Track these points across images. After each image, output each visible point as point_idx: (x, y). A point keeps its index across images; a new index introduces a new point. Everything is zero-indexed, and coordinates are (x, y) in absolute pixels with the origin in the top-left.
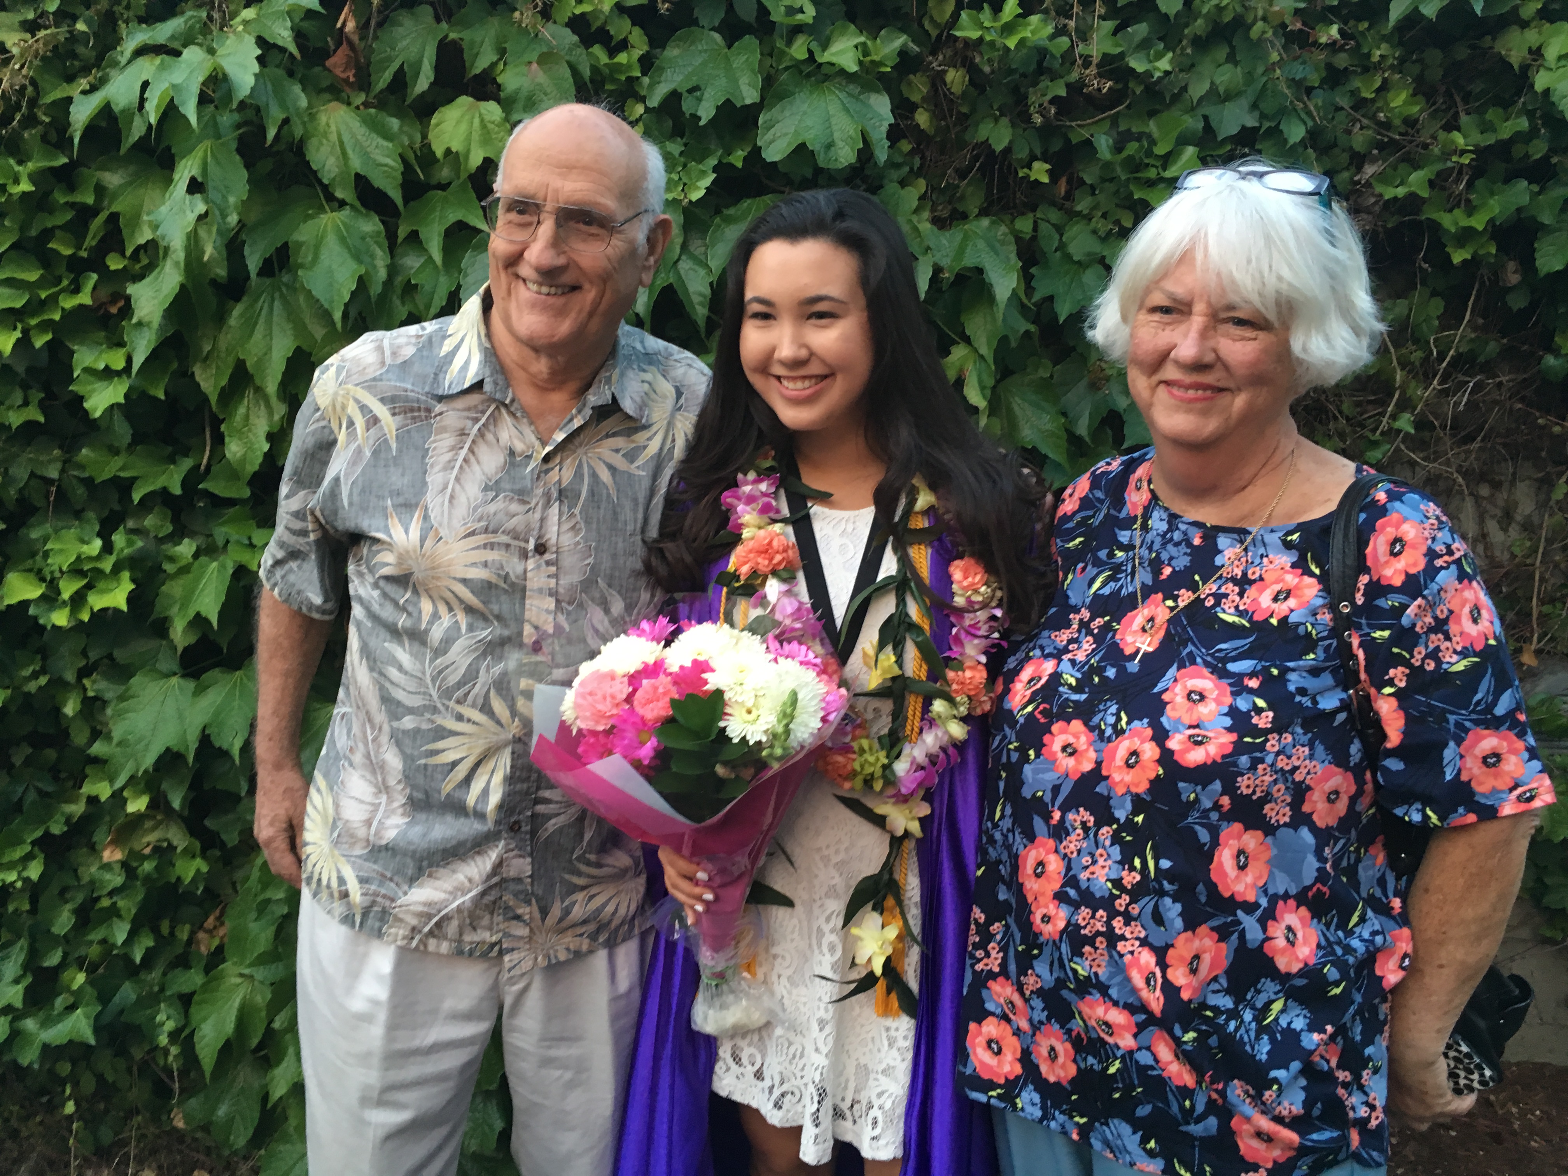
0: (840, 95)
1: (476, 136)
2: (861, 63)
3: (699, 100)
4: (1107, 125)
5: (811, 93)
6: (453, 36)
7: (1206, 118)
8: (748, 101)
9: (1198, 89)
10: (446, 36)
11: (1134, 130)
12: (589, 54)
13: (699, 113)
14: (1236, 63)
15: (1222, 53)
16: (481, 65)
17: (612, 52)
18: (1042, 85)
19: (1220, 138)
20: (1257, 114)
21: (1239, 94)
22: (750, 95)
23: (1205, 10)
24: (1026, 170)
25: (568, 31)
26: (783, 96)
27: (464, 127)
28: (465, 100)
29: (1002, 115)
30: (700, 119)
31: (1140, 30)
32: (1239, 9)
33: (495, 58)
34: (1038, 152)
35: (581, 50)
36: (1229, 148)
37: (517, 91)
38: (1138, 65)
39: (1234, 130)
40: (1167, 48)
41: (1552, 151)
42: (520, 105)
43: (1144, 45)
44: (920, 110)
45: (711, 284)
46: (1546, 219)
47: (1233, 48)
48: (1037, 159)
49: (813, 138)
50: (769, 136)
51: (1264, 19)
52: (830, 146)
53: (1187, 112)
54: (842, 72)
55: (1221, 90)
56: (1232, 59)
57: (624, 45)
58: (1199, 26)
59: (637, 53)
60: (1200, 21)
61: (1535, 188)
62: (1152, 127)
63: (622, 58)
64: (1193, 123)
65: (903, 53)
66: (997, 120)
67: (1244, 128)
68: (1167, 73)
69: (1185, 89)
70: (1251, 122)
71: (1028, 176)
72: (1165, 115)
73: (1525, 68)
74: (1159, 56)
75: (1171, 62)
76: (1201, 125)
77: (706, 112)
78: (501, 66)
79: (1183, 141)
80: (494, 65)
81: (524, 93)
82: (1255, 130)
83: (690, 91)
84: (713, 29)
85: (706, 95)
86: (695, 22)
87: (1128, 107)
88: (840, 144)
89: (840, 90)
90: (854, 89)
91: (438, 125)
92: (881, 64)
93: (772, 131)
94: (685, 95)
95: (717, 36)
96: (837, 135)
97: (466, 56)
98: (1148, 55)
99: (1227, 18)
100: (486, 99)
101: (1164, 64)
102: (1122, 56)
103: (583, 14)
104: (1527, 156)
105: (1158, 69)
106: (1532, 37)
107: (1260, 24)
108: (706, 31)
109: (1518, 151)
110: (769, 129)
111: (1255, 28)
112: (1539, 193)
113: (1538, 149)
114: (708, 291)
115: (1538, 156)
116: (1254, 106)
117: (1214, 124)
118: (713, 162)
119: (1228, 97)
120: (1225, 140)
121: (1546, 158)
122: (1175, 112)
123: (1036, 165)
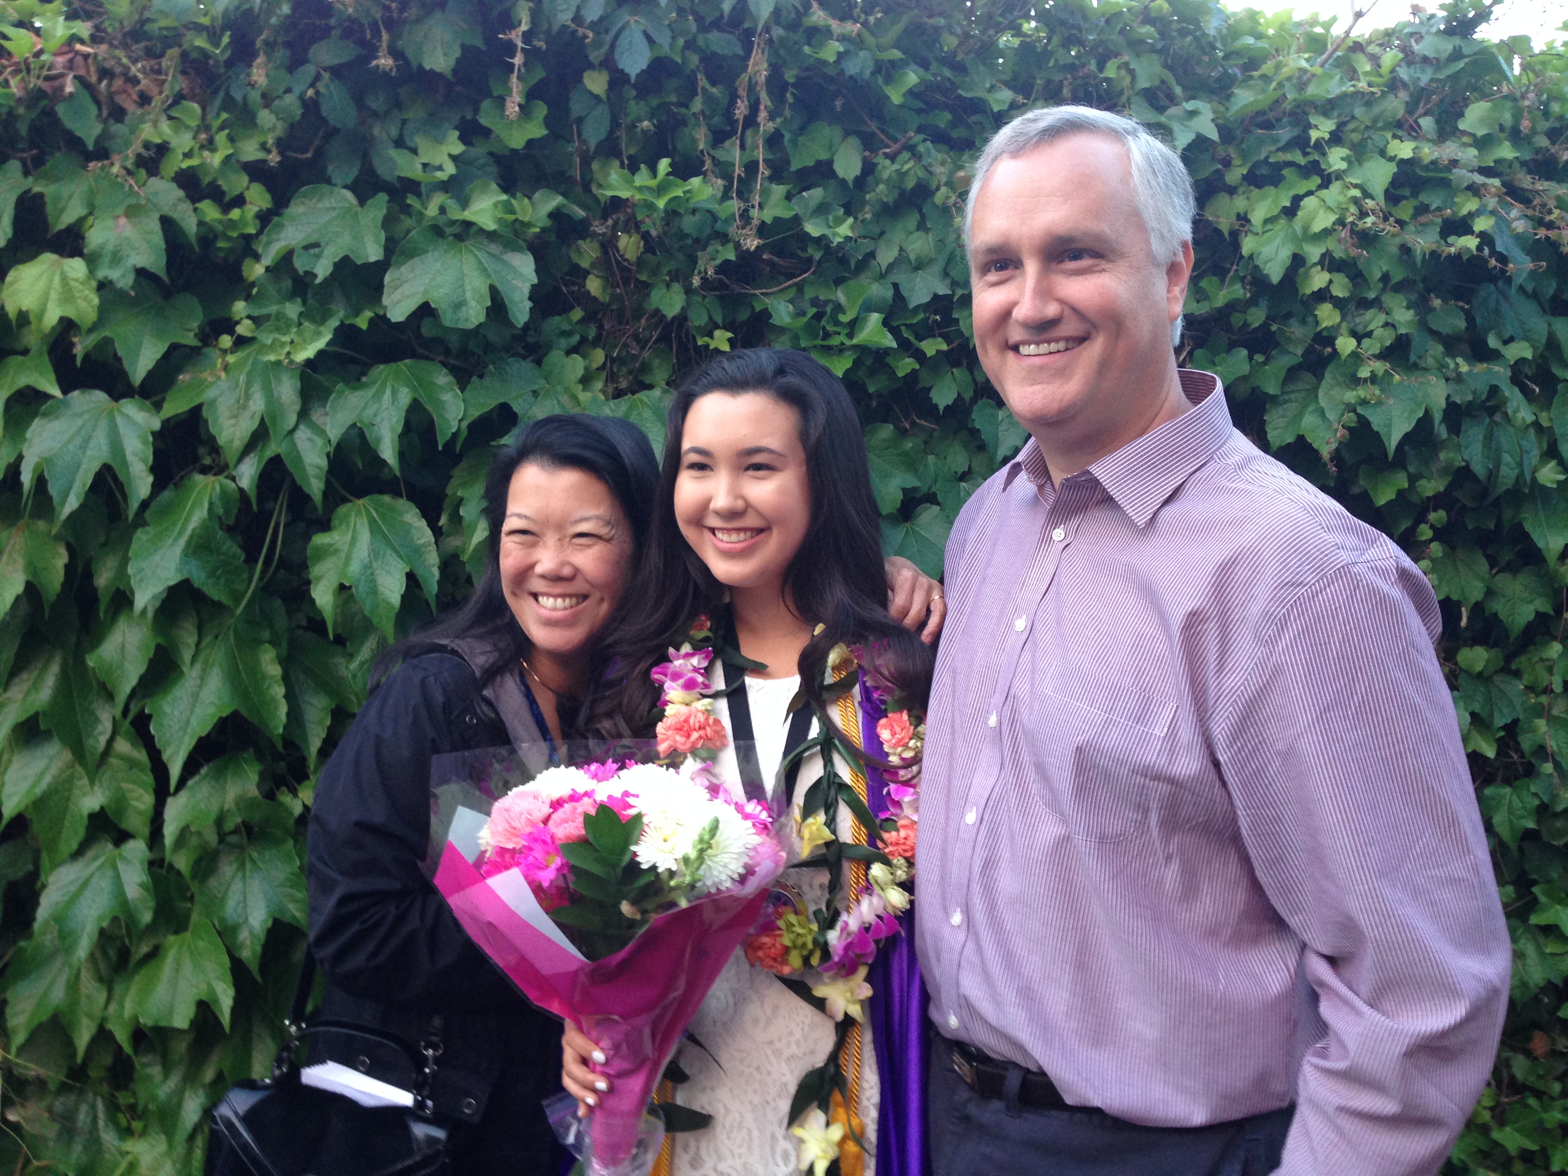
0: (479, 254)
1: (54, 295)
2: (500, 221)
3: (318, 256)
4: (792, 293)
5: (446, 251)
6: (37, 189)
7: (896, 286)
8: (373, 259)
9: (886, 256)
10: (29, 190)
11: (822, 297)
12: (195, 210)
13: (315, 271)
14: (927, 230)
15: (912, 220)
16: (67, 219)
17: (226, 208)
18: (710, 249)
19: (912, 305)
20: (948, 281)
21: (931, 261)
22: (373, 253)
23: (885, 175)
24: (706, 339)
25: (174, 185)
26: (410, 254)
27: (42, 284)
28: (48, 257)
29: (672, 280)
30: (315, 276)
31: (816, 195)
32: (921, 174)
33: (83, 212)
34: (719, 321)
35: (187, 206)
36: (921, 316)
37: (102, 247)
38: (813, 229)
39: (926, 299)
40: (848, 213)
41: (1270, 318)
42: (106, 259)
43: (822, 210)
44: (591, 277)
45: (328, 455)
46: (1272, 388)
47: (923, 215)
48: (717, 327)
49: (439, 297)
50: (396, 296)
51: (948, 184)
52: (459, 305)
53: (876, 280)
54: (482, 231)
55: (912, 257)
56: (921, 226)
57: (239, 201)
58: (881, 192)
59: (251, 210)
60: (881, 187)
61: (1259, 358)
62: (841, 296)
63: (235, 214)
64: (881, 291)
65: (555, 215)
66: (668, 286)
67: (936, 297)
68: (848, 239)
69: (872, 255)
70: (943, 290)
71: (708, 345)
72: (852, 283)
73: (1235, 235)
74: (839, 222)
75: (852, 228)
76: (890, 293)
77: (322, 270)
78: (90, 220)
79: (869, 307)
80: (81, 220)
81: (110, 247)
82: (948, 298)
83: (306, 248)
84: (346, 187)
85: (326, 253)
86: (328, 181)
87: (813, 273)
88: (473, 304)
89: (480, 250)
90: (494, 248)
91: (12, 283)
92: (528, 225)
93: (400, 290)
94: (299, 251)
95: (349, 195)
96: (468, 295)
97: (50, 209)
98: (828, 220)
99: (910, 184)
100: (72, 255)
101: (845, 230)
102: (796, 220)
103: (191, 168)
104: (1246, 324)
105: (839, 235)
106: (1240, 203)
107: (943, 189)
108: (336, 189)
109: (1237, 320)
110: (396, 288)
111: (938, 193)
112: (1265, 363)
113: (1256, 317)
114: (324, 463)
115: (1256, 325)
116: (946, 274)
117: (905, 293)
118: (334, 323)
119: (919, 266)
120: (918, 308)
121: (1265, 326)
122: (864, 279)
123: (718, 333)
